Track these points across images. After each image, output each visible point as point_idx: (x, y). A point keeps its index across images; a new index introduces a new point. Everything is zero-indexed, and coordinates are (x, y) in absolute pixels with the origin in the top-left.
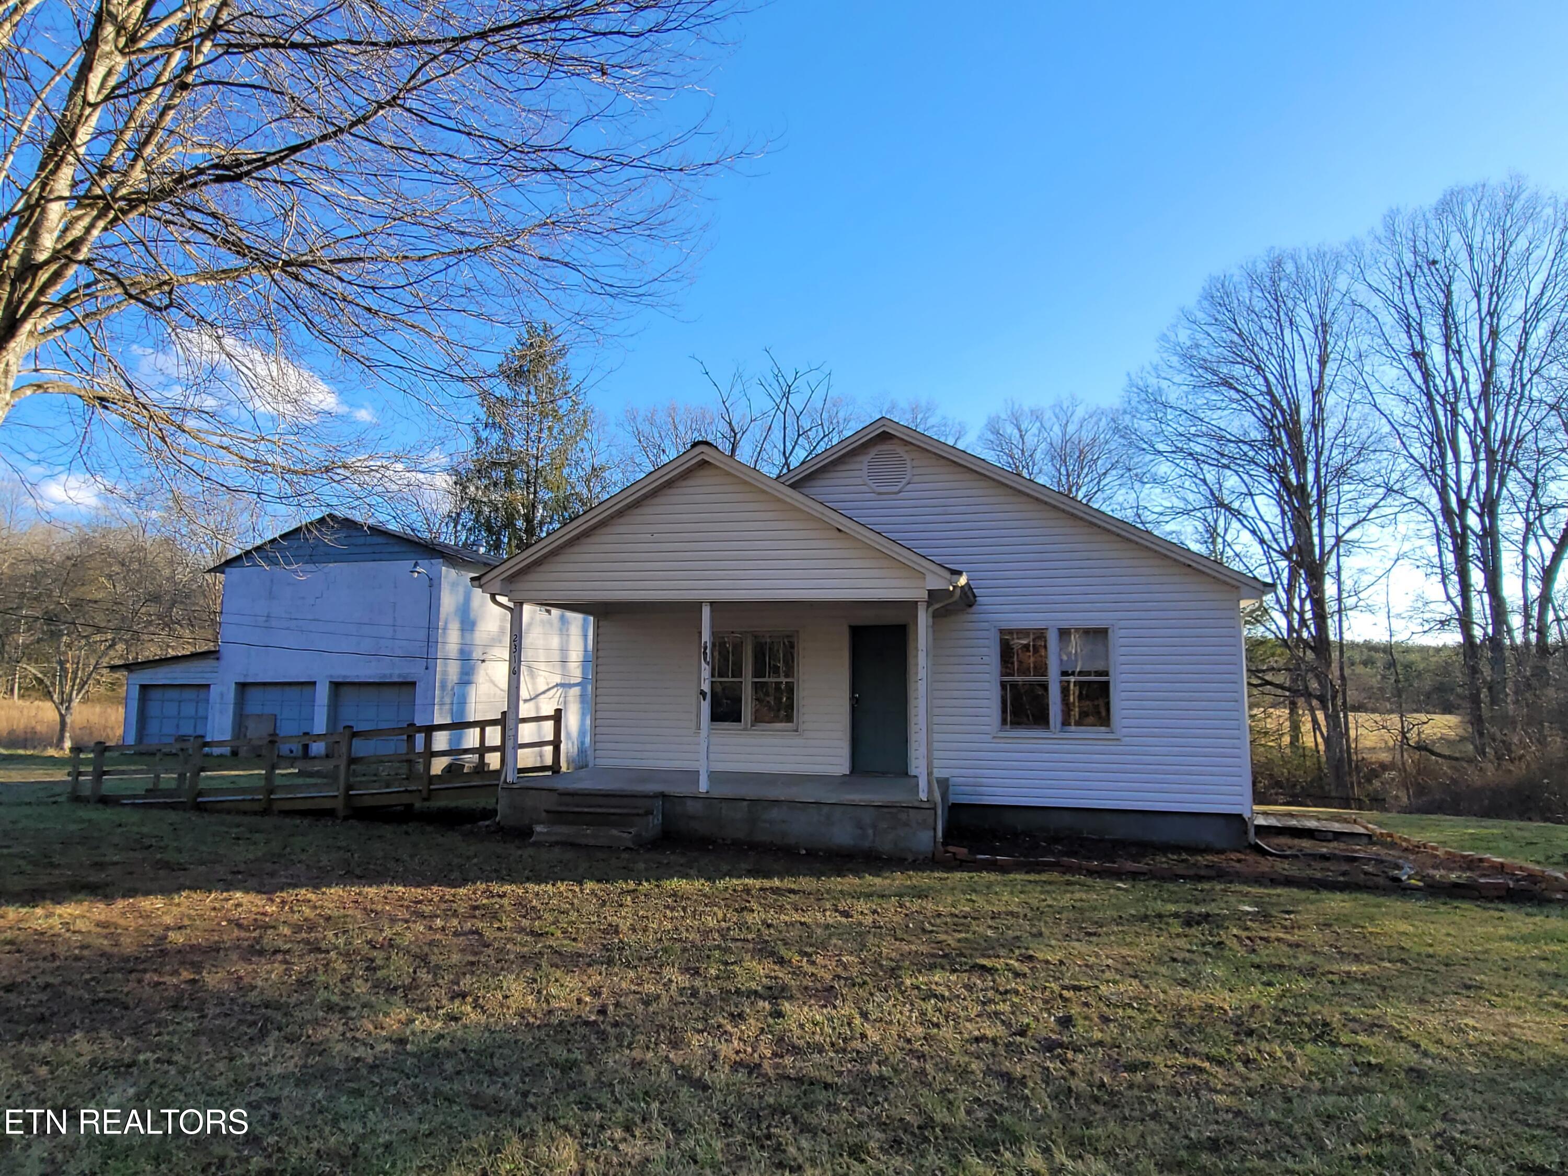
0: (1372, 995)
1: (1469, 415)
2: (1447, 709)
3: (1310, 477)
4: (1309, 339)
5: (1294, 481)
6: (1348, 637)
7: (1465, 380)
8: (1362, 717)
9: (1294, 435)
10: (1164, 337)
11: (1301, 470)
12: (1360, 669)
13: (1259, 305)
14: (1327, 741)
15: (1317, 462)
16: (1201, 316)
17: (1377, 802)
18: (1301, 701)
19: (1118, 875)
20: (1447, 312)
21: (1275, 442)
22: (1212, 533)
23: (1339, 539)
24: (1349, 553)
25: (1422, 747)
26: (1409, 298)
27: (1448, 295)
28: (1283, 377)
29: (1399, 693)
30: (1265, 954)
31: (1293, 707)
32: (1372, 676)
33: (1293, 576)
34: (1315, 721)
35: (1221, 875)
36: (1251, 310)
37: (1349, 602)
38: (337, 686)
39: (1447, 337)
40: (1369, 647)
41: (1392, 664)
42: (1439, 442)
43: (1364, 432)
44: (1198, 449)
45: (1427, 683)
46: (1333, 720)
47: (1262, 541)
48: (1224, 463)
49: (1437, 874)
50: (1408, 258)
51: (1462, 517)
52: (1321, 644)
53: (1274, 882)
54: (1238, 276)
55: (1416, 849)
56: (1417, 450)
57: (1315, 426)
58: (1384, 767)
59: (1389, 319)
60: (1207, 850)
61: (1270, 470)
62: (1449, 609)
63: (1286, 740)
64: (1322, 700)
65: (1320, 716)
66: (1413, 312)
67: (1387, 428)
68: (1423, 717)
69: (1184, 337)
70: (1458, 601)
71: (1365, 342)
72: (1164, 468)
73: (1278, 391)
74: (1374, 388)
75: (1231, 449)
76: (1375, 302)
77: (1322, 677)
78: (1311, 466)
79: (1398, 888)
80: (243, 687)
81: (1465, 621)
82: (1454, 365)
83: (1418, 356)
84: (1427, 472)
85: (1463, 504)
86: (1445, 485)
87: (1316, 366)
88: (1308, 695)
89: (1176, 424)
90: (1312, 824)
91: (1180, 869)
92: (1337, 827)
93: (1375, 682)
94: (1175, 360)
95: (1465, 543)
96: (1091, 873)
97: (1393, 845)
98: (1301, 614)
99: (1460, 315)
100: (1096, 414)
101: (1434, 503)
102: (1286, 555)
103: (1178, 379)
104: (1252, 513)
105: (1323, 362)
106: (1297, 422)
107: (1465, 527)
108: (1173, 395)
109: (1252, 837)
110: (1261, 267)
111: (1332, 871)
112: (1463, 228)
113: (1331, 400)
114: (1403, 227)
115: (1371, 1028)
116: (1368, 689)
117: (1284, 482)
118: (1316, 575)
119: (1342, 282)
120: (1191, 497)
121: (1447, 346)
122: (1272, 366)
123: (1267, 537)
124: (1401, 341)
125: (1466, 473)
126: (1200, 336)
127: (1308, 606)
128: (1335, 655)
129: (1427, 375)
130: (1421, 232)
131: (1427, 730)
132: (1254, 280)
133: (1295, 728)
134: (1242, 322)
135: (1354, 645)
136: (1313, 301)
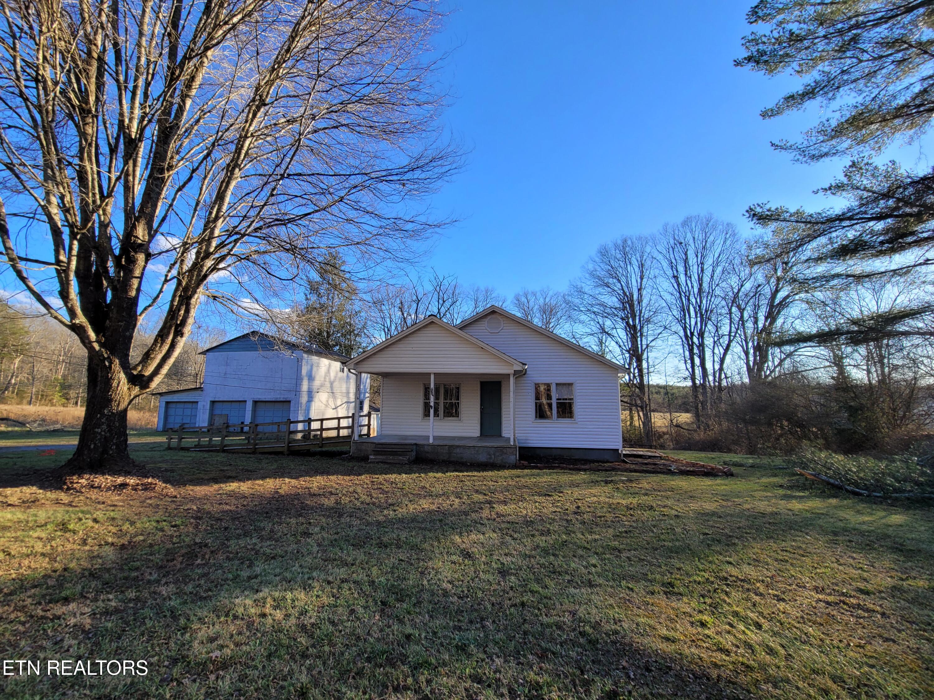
0: (664, 499)
1: (694, 301)
2: (687, 411)
3: (637, 321)
4: (637, 269)
5: (631, 323)
6: (651, 383)
7: (692, 287)
8: (656, 414)
9: (632, 306)
10: (583, 267)
11: (634, 320)
12: (655, 396)
13: (619, 256)
14: (643, 423)
15: (640, 316)
16: (597, 259)
17: (662, 447)
18: (634, 408)
19: (580, 470)
20: (686, 261)
21: (624, 309)
22: (601, 342)
23: (647, 346)
24: (651, 351)
25: (677, 426)
26: (672, 256)
27: (686, 254)
28: (627, 283)
29: (669, 405)
30: (632, 490)
31: (631, 411)
32: (659, 398)
33: (631, 359)
34: (639, 416)
35: (614, 469)
36: (615, 257)
37: (651, 370)
38: (255, 402)
39: (686, 271)
40: (658, 386)
41: (667, 393)
42: (683, 310)
43: (657, 305)
44: (595, 310)
45: (680, 401)
46: (646, 415)
47: (620, 346)
48: (606, 316)
49: (683, 468)
50: (672, 242)
51: (692, 339)
52: (641, 386)
53: (631, 471)
54: (610, 245)
55: (676, 461)
56: (675, 313)
57: (639, 303)
58: (664, 434)
59: (665, 264)
60: (607, 462)
61: (622, 319)
62: (687, 373)
63: (628, 423)
64: (642, 407)
65: (641, 414)
66: (674, 261)
67: (665, 304)
68: (678, 414)
69: (591, 266)
70: (690, 370)
71: (657, 272)
72: (583, 317)
73: (626, 289)
74: (660, 289)
75: (608, 310)
76: (660, 257)
77: (641, 399)
78: (637, 318)
79: (670, 472)
80: (213, 402)
81: (693, 377)
82: (689, 282)
83: (676, 277)
84: (679, 321)
85: (692, 334)
86: (686, 327)
87: (639, 280)
88: (636, 406)
89: (588, 300)
90: (641, 453)
91: (600, 468)
92: (650, 454)
93: (660, 401)
94: (587, 276)
95: (693, 348)
96: (570, 469)
97: (668, 460)
98: (634, 374)
99: (690, 263)
100: (557, 294)
101: (682, 333)
102: (628, 351)
103: (588, 283)
104: (616, 335)
105: (642, 279)
106: (632, 301)
107: (693, 343)
108: (586, 289)
109: (622, 458)
110: (619, 242)
111: (650, 468)
112: (691, 231)
113: (644, 293)
114: (670, 230)
115: (664, 507)
116: (658, 403)
117: (628, 323)
118: (639, 360)
119: (648, 249)
120: (594, 328)
121: (686, 274)
122: (623, 280)
123: (622, 344)
124: (670, 273)
125: (693, 322)
126: (597, 267)
127: (636, 371)
128: (646, 389)
129: (679, 285)
130: (676, 232)
131: (680, 419)
132: (616, 246)
133: (632, 418)
134: (612, 262)
135: (653, 386)
136: (638, 255)
